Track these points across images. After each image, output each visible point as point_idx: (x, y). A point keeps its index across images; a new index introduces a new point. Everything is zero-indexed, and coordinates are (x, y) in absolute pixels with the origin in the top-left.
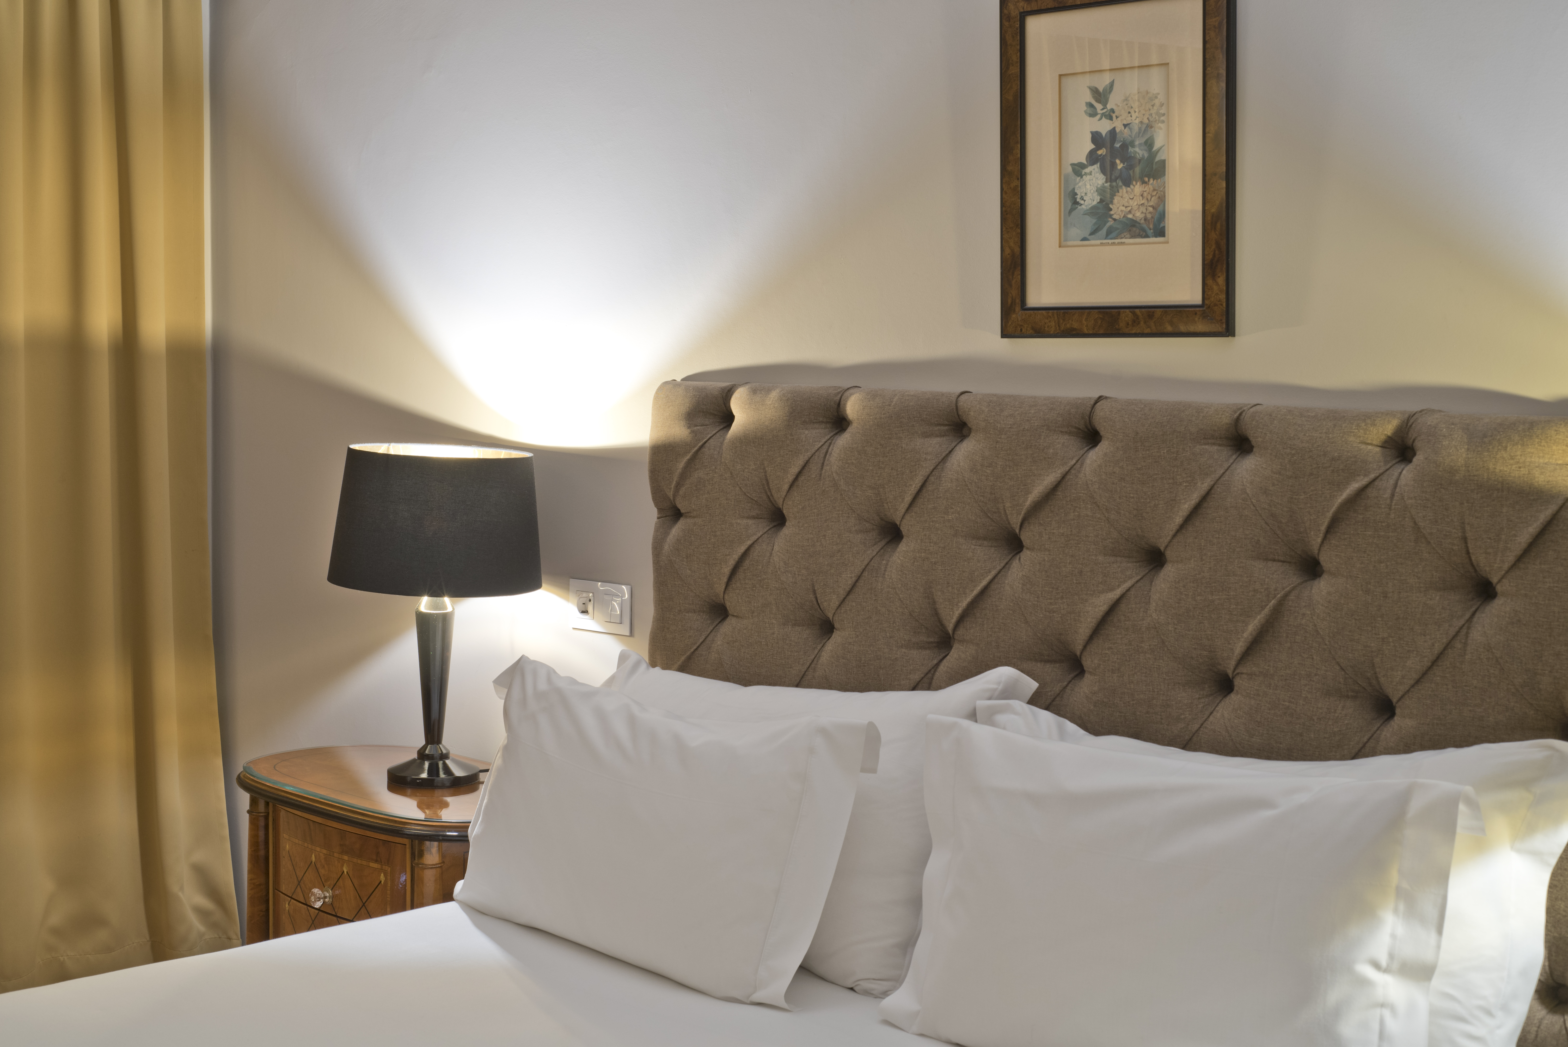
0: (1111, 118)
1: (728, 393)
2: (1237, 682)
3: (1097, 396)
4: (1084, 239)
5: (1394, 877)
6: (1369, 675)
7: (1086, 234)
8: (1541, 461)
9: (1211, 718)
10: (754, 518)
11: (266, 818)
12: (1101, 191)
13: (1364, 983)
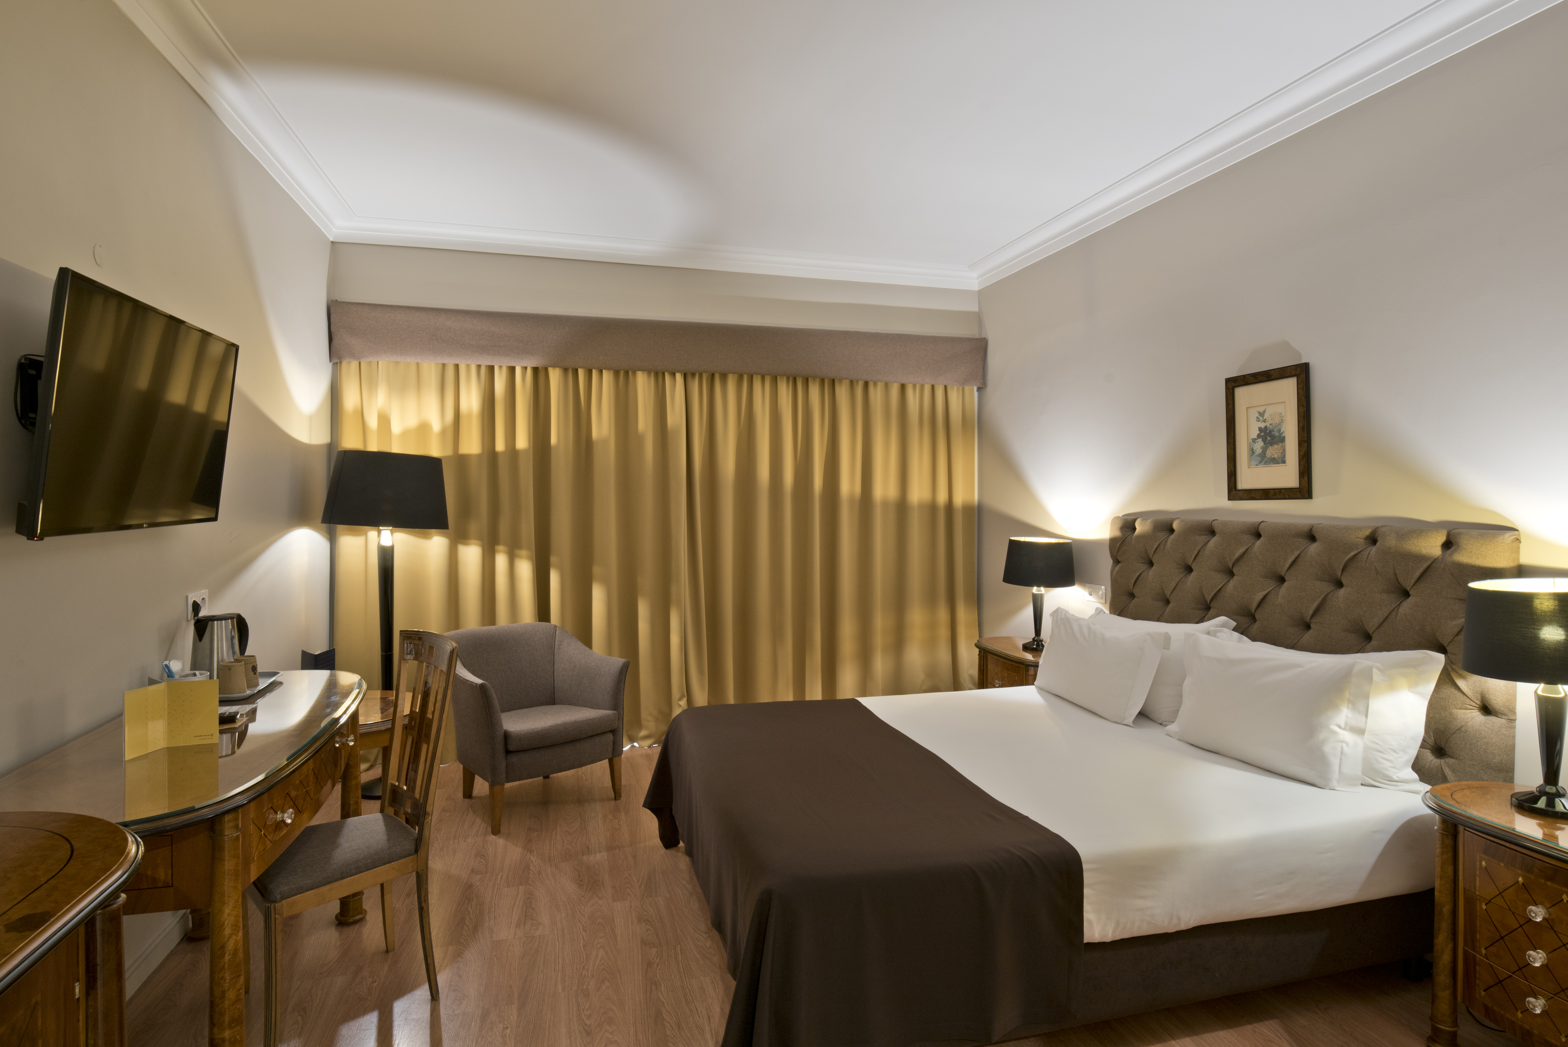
0: (1265, 422)
1: (1135, 520)
2: (1312, 625)
3: (1261, 521)
4: (1257, 465)
5: (1347, 695)
6: (1360, 624)
7: (1257, 463)
8: (1425, 545)
9: (1302, 638)
10: (1142, 563)
11: (984, 657)
12: (1262, 448)
13: (1334, 732)
